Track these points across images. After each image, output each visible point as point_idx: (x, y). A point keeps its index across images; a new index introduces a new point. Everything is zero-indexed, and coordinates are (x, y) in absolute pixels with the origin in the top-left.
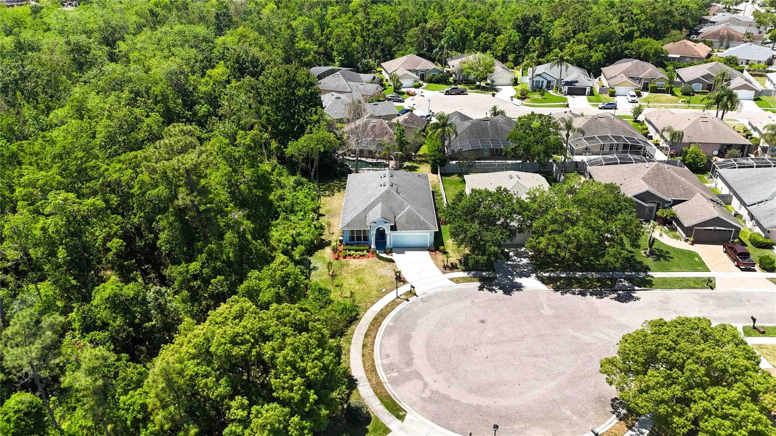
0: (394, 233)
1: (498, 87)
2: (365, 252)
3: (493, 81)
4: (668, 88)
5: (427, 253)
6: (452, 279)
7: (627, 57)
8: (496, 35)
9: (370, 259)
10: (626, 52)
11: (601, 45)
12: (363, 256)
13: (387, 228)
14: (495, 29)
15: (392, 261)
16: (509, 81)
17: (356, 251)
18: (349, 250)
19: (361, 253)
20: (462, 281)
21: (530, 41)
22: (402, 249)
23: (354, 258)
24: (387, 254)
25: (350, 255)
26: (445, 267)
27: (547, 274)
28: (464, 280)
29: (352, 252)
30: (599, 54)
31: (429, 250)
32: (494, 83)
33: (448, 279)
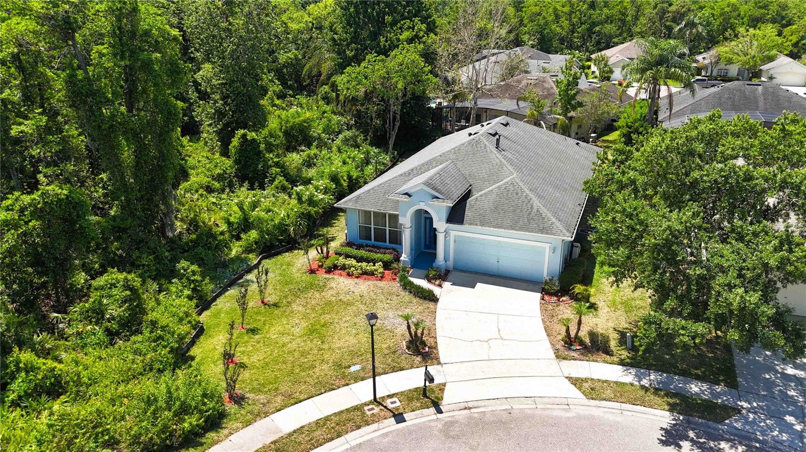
0: (456, 231)
2: (379, 266)
3: (771, 78)
5: (537, 296)
6: (576, 382)
9: (382, 284)
12: (372, 274)
13: (439, 213)
15: (431, 298)
17: (360, 260)
18: (347, 258)
19: (370, 267)
20: (609, 393)
22: (473, 276)
23: (349, 275)
24: (429, 281)
26: (570, 341)
28: (619, 392)
29: (351, 262)
31: (542, 291)
33: (567, 380)
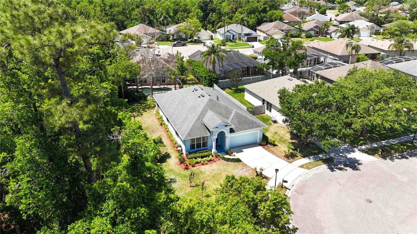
0: (233, 135)
1: (203, 41)
3: (199, 38)
4: (299, 35)
5: (260, 148)
6: (302, 166)
7: (265, 22)
8: (189, 13)
9: (219, 163)
10: (264, 19)
11: (253, 15)
12: (211, 160)
13: (226, 131)
14: (187, 10)
15: (238, 160)
16: (208, 38)
17: (202, 157)
18: (196, 158)
21: (210, 15)
22: (240, 148)
23: (202, 164)
24: (230, 155)
25: (197, 163)
26: (287, 157)
27: (363, 147)
28: (311, 165)
29: (199, 160)
30: (254, 20)
31: (260, 145)
32: (200, 39)
33: (299, 168)
